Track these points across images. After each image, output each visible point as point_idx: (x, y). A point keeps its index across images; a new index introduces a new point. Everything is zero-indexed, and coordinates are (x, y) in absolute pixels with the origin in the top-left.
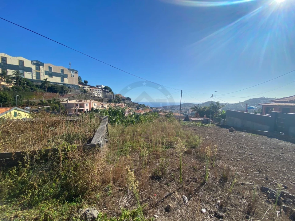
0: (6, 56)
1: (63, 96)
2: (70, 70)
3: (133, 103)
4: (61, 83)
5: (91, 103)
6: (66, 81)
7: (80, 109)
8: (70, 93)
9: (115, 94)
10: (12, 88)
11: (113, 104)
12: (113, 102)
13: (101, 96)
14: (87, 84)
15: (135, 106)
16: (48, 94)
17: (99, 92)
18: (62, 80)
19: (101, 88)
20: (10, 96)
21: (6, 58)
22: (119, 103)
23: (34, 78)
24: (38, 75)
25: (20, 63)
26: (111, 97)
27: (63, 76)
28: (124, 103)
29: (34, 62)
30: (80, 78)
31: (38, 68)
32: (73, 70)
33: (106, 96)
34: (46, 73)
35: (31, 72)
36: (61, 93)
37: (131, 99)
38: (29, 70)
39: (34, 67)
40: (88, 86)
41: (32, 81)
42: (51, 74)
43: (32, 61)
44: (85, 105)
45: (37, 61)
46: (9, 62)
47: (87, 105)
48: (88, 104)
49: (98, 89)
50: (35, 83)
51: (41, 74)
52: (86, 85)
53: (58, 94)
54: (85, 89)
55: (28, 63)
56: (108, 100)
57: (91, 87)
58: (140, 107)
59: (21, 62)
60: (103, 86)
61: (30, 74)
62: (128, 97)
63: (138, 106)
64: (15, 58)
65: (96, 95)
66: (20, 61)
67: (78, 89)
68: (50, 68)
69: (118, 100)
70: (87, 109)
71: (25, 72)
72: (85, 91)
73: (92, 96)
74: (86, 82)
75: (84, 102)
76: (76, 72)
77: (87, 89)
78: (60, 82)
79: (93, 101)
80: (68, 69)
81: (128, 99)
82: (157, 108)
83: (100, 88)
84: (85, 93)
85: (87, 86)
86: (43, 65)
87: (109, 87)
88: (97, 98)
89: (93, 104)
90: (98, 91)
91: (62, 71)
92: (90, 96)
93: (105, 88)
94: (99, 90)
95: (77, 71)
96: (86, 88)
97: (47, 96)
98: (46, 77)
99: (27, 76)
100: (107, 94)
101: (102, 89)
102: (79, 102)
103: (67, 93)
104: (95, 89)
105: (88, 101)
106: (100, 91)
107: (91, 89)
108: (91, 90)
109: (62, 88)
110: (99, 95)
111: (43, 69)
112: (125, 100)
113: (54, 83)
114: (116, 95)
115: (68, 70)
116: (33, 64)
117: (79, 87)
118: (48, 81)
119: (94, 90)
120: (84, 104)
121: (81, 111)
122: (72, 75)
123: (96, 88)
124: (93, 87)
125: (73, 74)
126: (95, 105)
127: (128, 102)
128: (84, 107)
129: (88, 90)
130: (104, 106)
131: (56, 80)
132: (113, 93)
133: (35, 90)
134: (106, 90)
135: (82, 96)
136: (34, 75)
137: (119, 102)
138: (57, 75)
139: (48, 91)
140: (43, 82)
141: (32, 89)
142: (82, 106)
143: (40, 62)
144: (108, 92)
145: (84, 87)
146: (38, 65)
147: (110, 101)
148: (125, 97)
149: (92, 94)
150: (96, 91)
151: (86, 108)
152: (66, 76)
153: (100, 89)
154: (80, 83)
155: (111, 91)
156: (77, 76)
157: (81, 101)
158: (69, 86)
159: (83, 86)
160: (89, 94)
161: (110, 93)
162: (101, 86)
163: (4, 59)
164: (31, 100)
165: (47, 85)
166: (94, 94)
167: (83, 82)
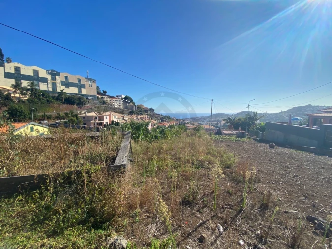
0: (20, 65)
1: (81, 108)
2: (88, 79)
3: (157, 114)
4: (78, 94)
5: (111, 115)
6: (84, 91)
7: (99, 122)
8: (88, 105)
9: (136, 105)
10: (27, 100)
11: (134, 116)
12: (135, 114)
13: (121, 107)
14: (106, 94)
15: (159, 118)
16: (65, 106)
18: (80, 91)
20: (25, 109)
21: (19, 68)
22: (141, 114)
23: (50, 89)
24: (54, 85)
25: (34, 74)
26: (133, 108)
27: (80, 86)
28: (147, 114)
29: (50, 72)
30: (98, 88)
31: (53, 79)
32: (90, 79)
33: (126, 108)
34: (63, 83)
35: (47, 82)
36: (78, 104)
37: (154, 110)
38: (45, 80)
39: (49, 77)
40: (108, 96)
41: (48, 92)
42: (67, 84)
43: (47, 71)
44: (105, 117)
45: (52, 71)
46: (23, 72)
47: (106, 118)
48: (108, 117)
49: (118, 100)
50: (51, 95)
51: (58, 85)
52: (105, 96)
53: (75, 106)
54: (104, 99)
55: (43, 73)
56: (129, 112)
57: (110, 97)
58: (164, 119)
59: (36, 72)
60: (124, 96)
61: (45, 84)
62: (151, 108)
63: (162, 118)
64: (29, 67)
65: (116, 107)
66: (34, 71)
67: (96, 100)
68: (66, 78)
69: (140, 111)
70: (107, 123)
71: (40, 83)
72: (104, 103)
73: (111, 107)
74: (105, 92)
75: (103, 114)
76: (94, 81)
77: (106, 99)
78: (77, 93)
79: (113, 113)
80: (86, 78)
81: (152, 110)
82: (184, 120)
83: (120, 98)
84: (104, 104)
86: (59, 75)
87: (129, 97)
88: (117, 110)
89: (113, 116)
90: (118, 102)
91: (79, 80)
93: (126, 98)
95: (95, 80)
96: (105, 99)
97: (64, 109)
98: (63, 87)
99: (43, 87)
100: (128, 105)
101: (122, 99)
102: (98, 115)
103: (85, 104)
104: (115, 100)
105: (108, 113)
106: (120, 102)
107: (110, 99)
108: (110, 101)
109: (80, 99)
110: (119, 106)
111: (59, 79)
112: (147, 111)
113: (70, 94)
114: (138, 106)
115: (85, 80)
116: (49, 74)
117: (98, 98)
118: (65, 93)
120: (103, 117)
121: (100, 124)
123: (116, 98)
124: (113, 97)
125: (90, 84)
126: (115, 117)
127: (151, 113)
128: (103, 120)
129: (107, 101)
130: (125, 118)
131: (74, 90)
132: (134, 103)
133: (52, 102)
134: (127, 100)
135: (101, 108)
136: (50, 86)
138: (74, 85)
139: (64, 103)
140: (59, 94)
141: (48, 101)
142: (101, 118)
143: (56, 72)
144: (129, 103)
145: (102, 98)
146: (54, 74)
147: (131, 113)
148: (148, 108)
150: (116, 102)
151: (106, 120)
152: (83, 86)
154: (99, 93)
155: (132, 101)
156: (95, 86)
157: (100, 113)
158: (87, 97)
159: (101, 97)
160: (108, 105)
161: (131, 104)
162: (121, 96)
163: (17, 69)
164: (47, 114)
165: (63, 96)
166: (114, 105)
167: (102, 92)
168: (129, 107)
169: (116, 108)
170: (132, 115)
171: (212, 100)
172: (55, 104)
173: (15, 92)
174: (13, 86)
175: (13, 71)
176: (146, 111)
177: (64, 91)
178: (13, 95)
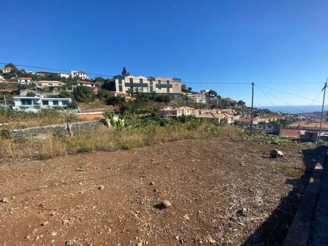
0: (132, 77)
1: (167, 104)
2: (175, 80)
3: (248, 108)
4: (167, 94)
5: (184, 109)
6: (171, 90)
7: (173, 115)
8: (173, 102)
10: (134, 100)
13: (203, 102)
14: (191, 91)
16: (156, 103)
18: (168, 91)
20: (130, 107)
22: (225, 108)
23: (149, 92)
24: (151, 88)
26: (216, 103)
27: (168, 86)
29: (149, 78)
31: (151, 83)
33: (209, 102)
34: (157, 86)
35: (147, 87)
36: (165, 101)
37: (244, 103)
38: (146, 85)
39: (148, 83)
40: (192, 92)
41: (147, 94)
42: (160, 86)
43: (147, 78)
44: (178, 112)
45: (151, 77)
46: (134, 82)
48: (181, 111)
51: (154, 88)
53: (163, 103)
54: (188, 96)
55: (145, 81)
56: (210, 106)
57: (194, 93)
58: (258, 114)
59: (141, 80)
60: (207, 91)
63: (256, 112)
64: (137, 78)
65: (198, 102)
66: (140, 79)
67: (180, 97)
68: (159, 81)
69: (225, 105)
70: (180, 116)
71: (144, 88)
72: (187, 99)
73: (193, 102)
74: (190, 89)
75: (177, 109)
76: (179, 80)
77: (190, 96)
78: (166, 92)
79: (187, 108)
80: (173, 79)
81: (241, 103)
83: (204, 93)
85: (190, 93)
86: (154, 80)
88: (198, 105)
89: (187, 111)
90: (200, 97)
91: (168, 82)
92: (191, 103)
93: (210, 92)
95: (181, 80)
96: (190, 95)
98: (157, 89)
99: (145, 90)
100: (211, 99)
101: (206, 94)
102: (172, 110)
103: (170, 101)
105: (182, 108)
106: (202, 97)
107: (193, 95)
108: (193, 97)
109: (166, 97)
110: (202, 100)
111: (154, 83)
112: (234, 104)
113: (161, 94)
114: (223, 99)
115: (173, 81)
116: (148, 80)
117: (183, 95)
118: (156, 93)
119: (196, 96)
120: (176, 111)
123: (199, 94)
125: (176, 83)
127: (240, 107)
131: (164, 90)
132: (219, 97)
134: (211, 94)
135: (183, 104)
136: (149, 89)
138: (164, 86)
139: (156, 101)
140: (153, 94)
141: (145, 100)
142: (175, 113)
143: (153, 78)
144: (213, 97)
145: (187, 95)
146: (151, 79)
148: (235, 101)
151: (179, 114)
152: (171, 86)
154: (183, 90)
155: (216, 95)
156: (180, 85)
158: (173, 95)
159: (186, 93)
160: (191, 101)
161: (215, 98)
162: (205, 91)
163: (131, 80)
164: (144, 109)
165: (155, 96)
166: (196, 100)
167: (188, 89)
168: (212, 101)
169: (197, 103)
170: (212, 109)
172: (150, 102)
173: (129, 95)
174: (127, 92)
175: (129, 82)
176: (233, 104)
177: (156, 92)
178: (126, 98)
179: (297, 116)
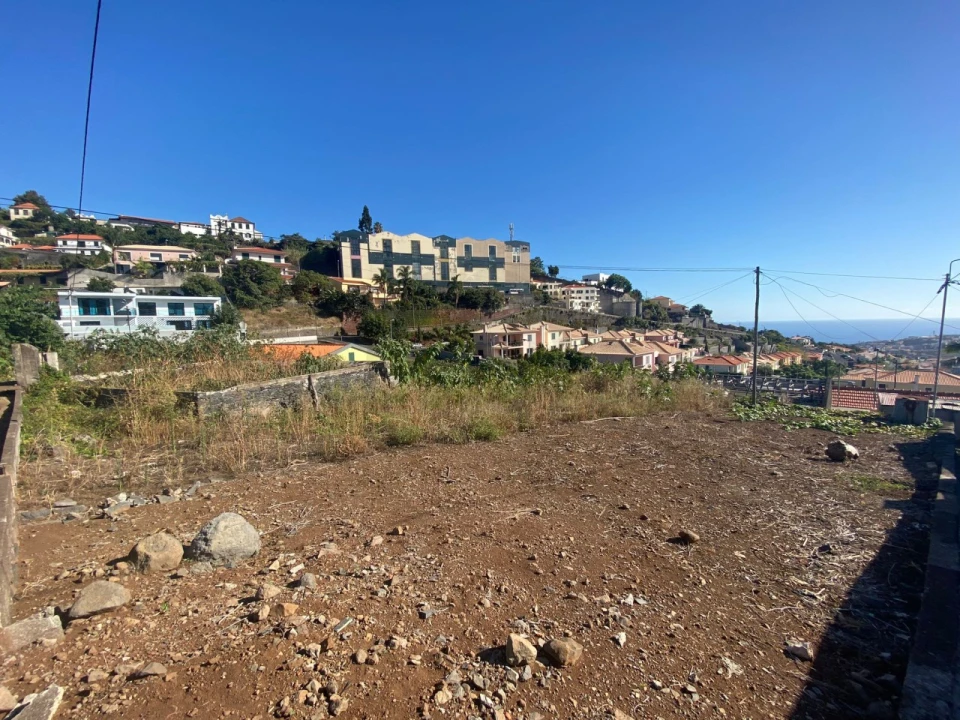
0: (390, 236)
1: (490, 315)
2: (513, 244)
3: (721, 326)
4: (489, 284)
5: (544, 331)
6: (501, 276)
7: (511, 348)
8: (507, 308)
10: (396, 303)
13: (592, 308)
14: (558, 276)
15: (726, 339)
16: (459, 312)
17: (587, 298)
18: (493, 275)
19: (596, 283)
21: (390, 241)
22: (656, 327)
23: (439, 278)
24: (445, 268)
25: (413, 248)
26: (629, 310)
27: (493, 263)
29: (438, 240)
31: (444, 254)
32: (517, 244)
33: (609, 309)
34: (461, 262)
35: (433, 263)
36: (486, 307)
37: (709, 313)
38: (429, 260)
39: (437, 252)
40: (559, 281)
41: (434, 283)
42: (468, 263)
43: (434, 239)
44: (525, 337)
45: (443, 237)
46: (396, 249)
47: (530, 339)
48: (534, 336)
49: (584, 290)
51: (451, 266)
52: (555, 280)
53: (479, 310)
54: (549, 290)
55: (428, 247)
56: (614, 321)
57: (566, 283)
58: (749, 344)
59: (416, 245)
60: (604, 277)
61: (430, 269)
62: (697, 307)
63: (741, 338)
64: (405, 238)
65: (577, 307)
66: (413, 242)
67: (528, 295)
68: (468, 248)
69: (653, 318)
70: (531, 350)
71: (423, 267)
72: (546, 299)
73: (563, 310)
74: (554, 271)
75: (523, 330)
76: (524, 246)
77: (553, 290)
78: (486, 279)
79: (549, 325)
80: (507, 243)
81: (699, 312)
82: (855, 348)
83: (593, 283)
84: (545, 303)
85: (556, 284)
86: (453, 245)
88: (577, 316)
89: (550, 335)
90: (584, 295)
91: (492, 250)
92: (558, 313)
93: (611, 281)
94: (587, 292)
95: (528, 244)
96: (553, 288)
97: (449, 317)
98: (461, 270)
99: (427, 273)
100: (615, 300)
101: (599, 286)
102: (508, 331)
103: (498, 306)
104: (576, 290)
105: (535, 326)
106: (589, 295)
107: (564, 289)
108: (564, 293)
109: (488, 295)
110: (588, 305)
111: (454, 254)
112: (681, 315)
113: (473, 284)
114: (648, 301)
115: (506, 247)
116: (436, 245)
117: (533, 287)
118: (460, 283)
119: (573, 292)
120: (521, 335)
121: (515, 353)
122: (514, 257)
123: (580, 285)
124: (574, 283)
125: (516, 255)
126: (554, 336)
127: (697, 324)
128: (521, 344)
129: (556, 293)
131: (480, 275)
132: (637, 294)
134: (615, 285)
135: (537, 314)
136: (438, 271)
137: (653, 324)
138: (480, 263)
139: (458, 306)
140: (451, 285)
141: (428, 303)
142: (516, 340)
143: (449, 238)
144: (619, 295)
145: (545, 287)
146: (445, 243)
148: (684, 307)
149: (564, 306)
150: (579, 295)
151: (528, 345)
152: (501, 263)
153: (595, 286)
154: (535, 275)
155: (628, 288)
156: (526, 258)
157: (515, 327)
158: (506, 287)
159: (543, 284)
160: (556, 305)
161: (627, 297)
162: (596, 277)
163: (387, 244)
164: (424, 329)
165: (456, 291)
166: (571, 303)
167: (547, 271)
168: (616, 307)
169: (576, 312)
170: (617, 330)
171: (758, 271)
172: (442, 309)
173: (381, 289)
174: (377, 278)
175: (380, 248)
176: (676, 315)
177: (459, 279)
178: (375, 296)
179: (859, 350)
